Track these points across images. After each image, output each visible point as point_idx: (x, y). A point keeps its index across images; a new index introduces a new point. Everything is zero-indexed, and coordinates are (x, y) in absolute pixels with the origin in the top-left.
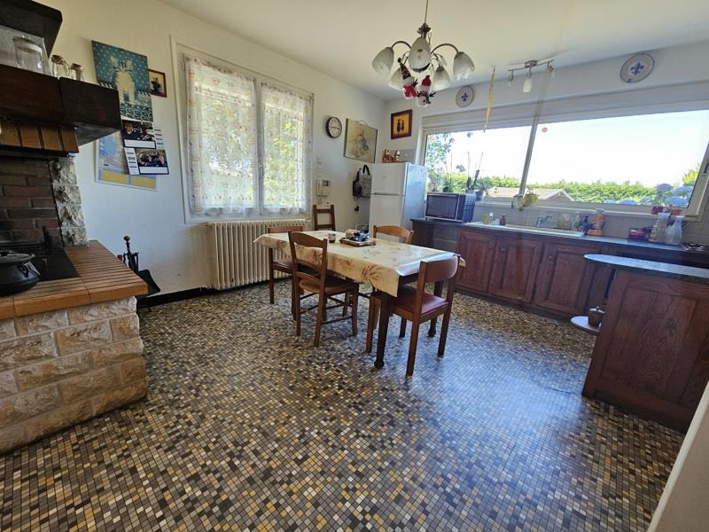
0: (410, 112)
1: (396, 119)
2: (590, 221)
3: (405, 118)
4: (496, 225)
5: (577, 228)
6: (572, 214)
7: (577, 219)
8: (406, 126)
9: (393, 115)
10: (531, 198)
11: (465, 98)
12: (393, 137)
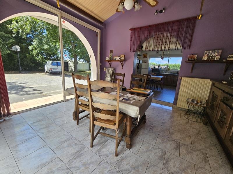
0: (147, 54)
1: (144, 55)
2: (178, 72)
3: (146, 55)
4: (164, 73)
5: (176, 73)
6: (176, 71)
7: (176, 72)
8: (146, 56)
9: (143, 54)
10: (169, 69)
11: (157, 52)
12: (143, 58)
